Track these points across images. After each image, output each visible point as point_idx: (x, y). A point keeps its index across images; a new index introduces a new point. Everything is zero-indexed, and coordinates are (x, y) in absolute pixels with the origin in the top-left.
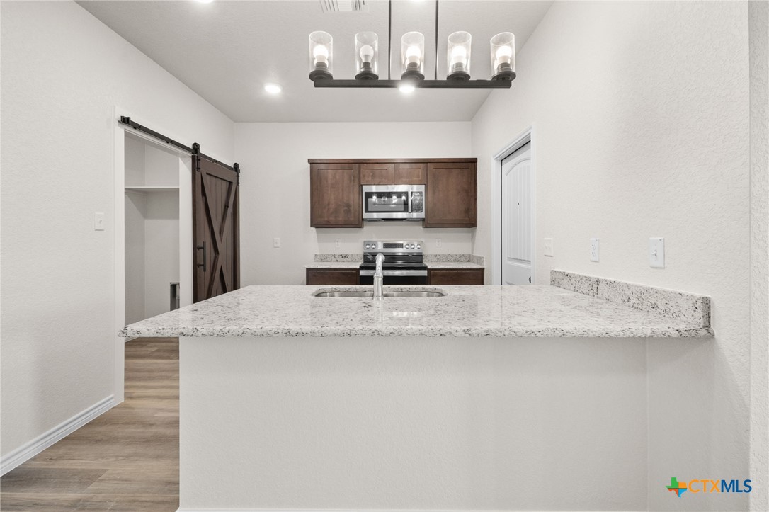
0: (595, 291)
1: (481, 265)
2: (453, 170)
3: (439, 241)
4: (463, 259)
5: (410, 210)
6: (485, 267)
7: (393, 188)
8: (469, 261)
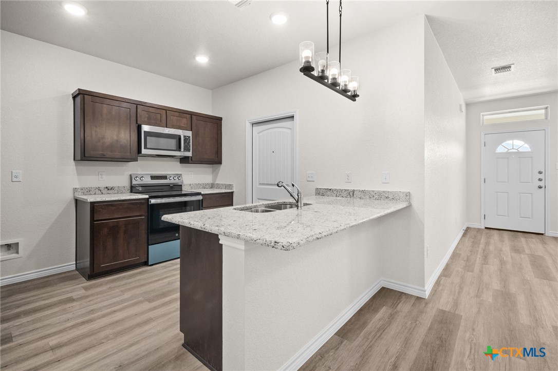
0: (352, 195)
1: (231, 189)
2: (208, 123)
3: (191, 174)
4: (207, 186)
5: (182, 150)
6: (234, 190)
7: (169, 131)
8: (211, 188)
